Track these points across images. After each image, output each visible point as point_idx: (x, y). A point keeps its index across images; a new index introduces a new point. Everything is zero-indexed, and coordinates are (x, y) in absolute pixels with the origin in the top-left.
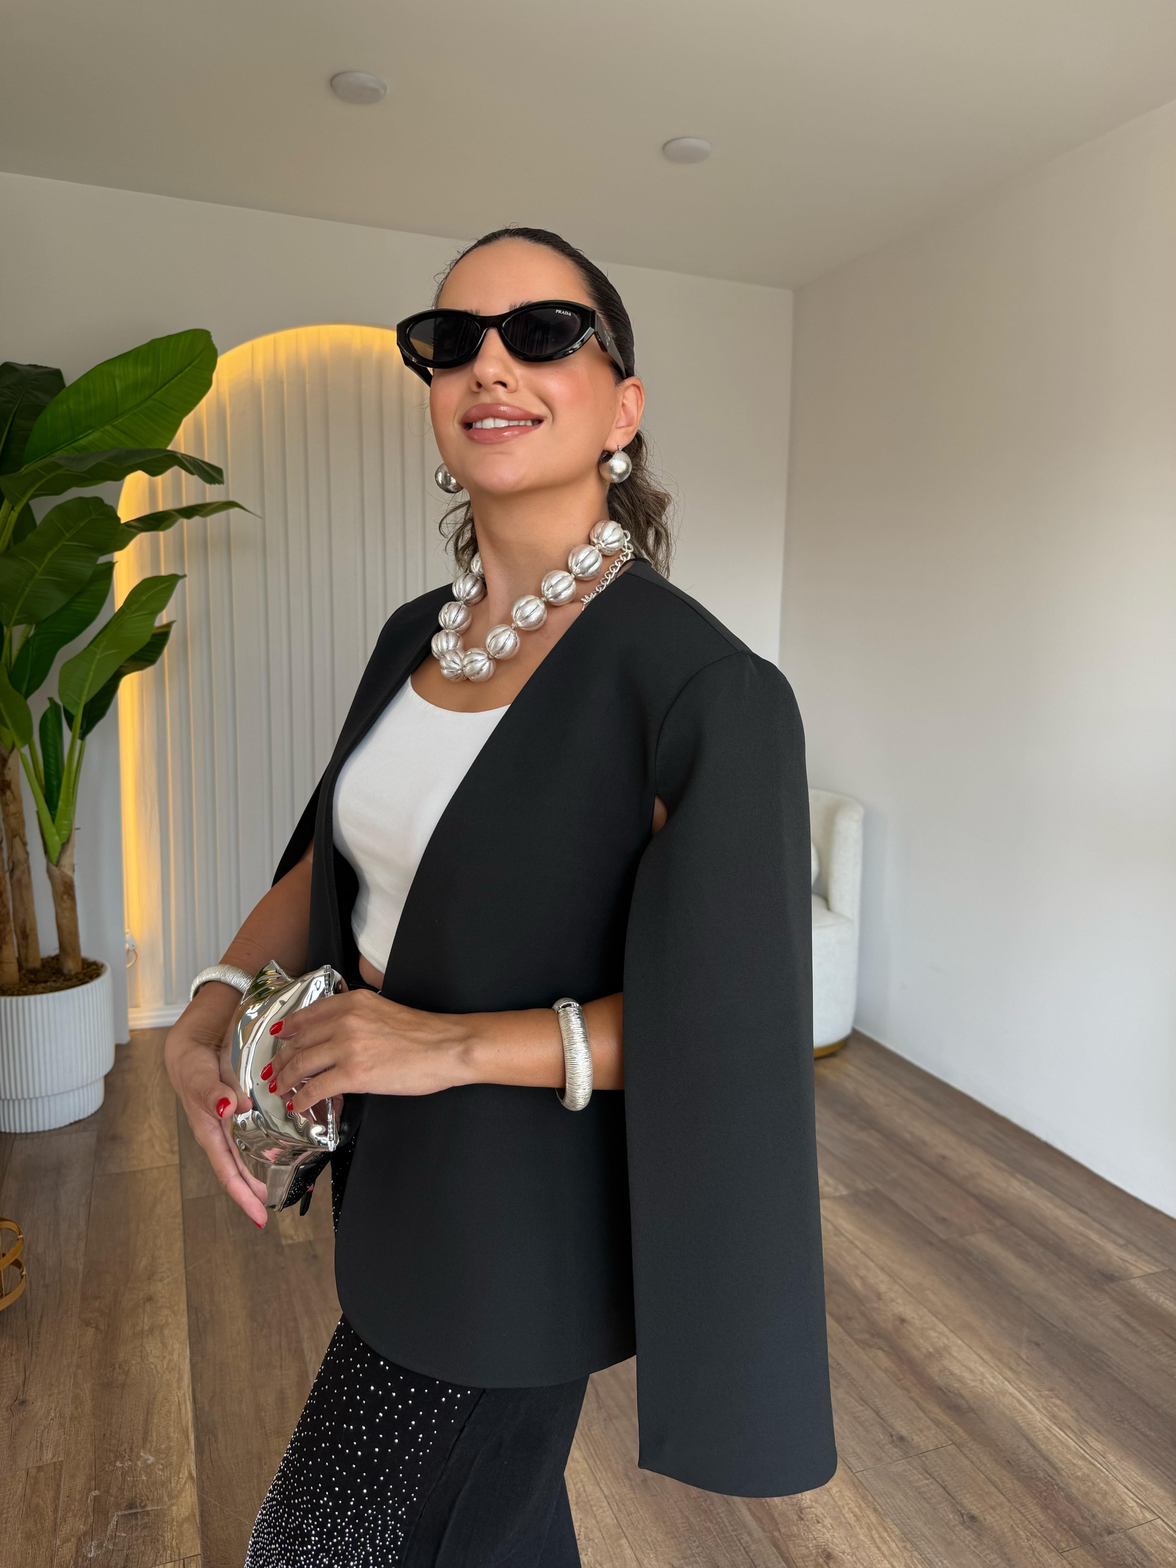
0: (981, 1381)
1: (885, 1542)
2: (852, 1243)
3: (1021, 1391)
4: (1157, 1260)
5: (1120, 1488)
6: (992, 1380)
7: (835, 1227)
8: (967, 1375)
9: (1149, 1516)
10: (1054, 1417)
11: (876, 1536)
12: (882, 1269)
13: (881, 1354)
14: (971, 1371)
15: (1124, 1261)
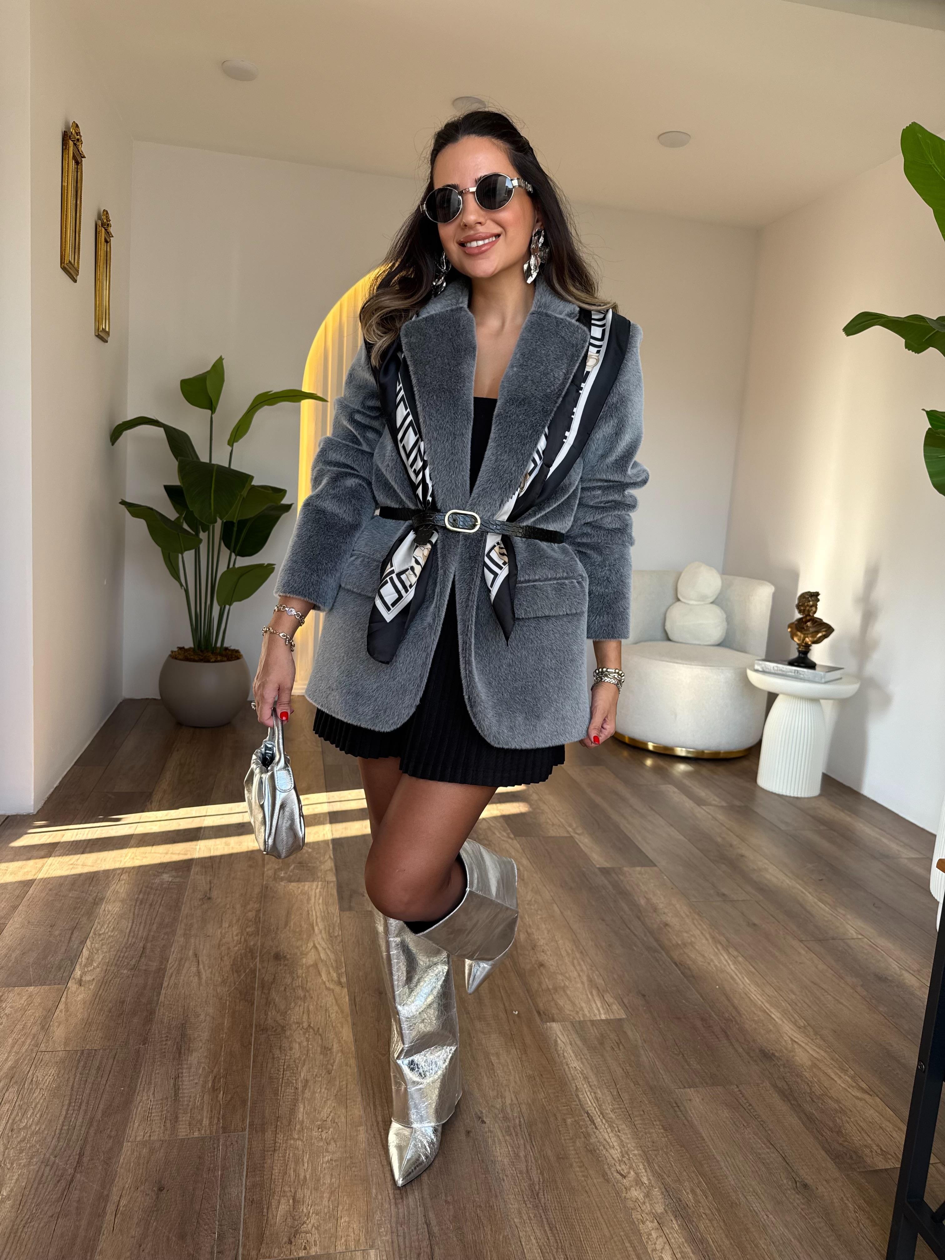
0: (782, 883)
1: (700, 925)
2: (721, 824)
3: (804, 888)
4: (921, 853)
5: (848, 927)
6: (788, 882)
7: (713, 817)
8: (774, 880)
9: (860, 937)
10: (821, 900)
11: (696, 923)
12: (737, 836)
13: (723, 866)
14: (777, 878)
15: (898, 851)
